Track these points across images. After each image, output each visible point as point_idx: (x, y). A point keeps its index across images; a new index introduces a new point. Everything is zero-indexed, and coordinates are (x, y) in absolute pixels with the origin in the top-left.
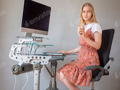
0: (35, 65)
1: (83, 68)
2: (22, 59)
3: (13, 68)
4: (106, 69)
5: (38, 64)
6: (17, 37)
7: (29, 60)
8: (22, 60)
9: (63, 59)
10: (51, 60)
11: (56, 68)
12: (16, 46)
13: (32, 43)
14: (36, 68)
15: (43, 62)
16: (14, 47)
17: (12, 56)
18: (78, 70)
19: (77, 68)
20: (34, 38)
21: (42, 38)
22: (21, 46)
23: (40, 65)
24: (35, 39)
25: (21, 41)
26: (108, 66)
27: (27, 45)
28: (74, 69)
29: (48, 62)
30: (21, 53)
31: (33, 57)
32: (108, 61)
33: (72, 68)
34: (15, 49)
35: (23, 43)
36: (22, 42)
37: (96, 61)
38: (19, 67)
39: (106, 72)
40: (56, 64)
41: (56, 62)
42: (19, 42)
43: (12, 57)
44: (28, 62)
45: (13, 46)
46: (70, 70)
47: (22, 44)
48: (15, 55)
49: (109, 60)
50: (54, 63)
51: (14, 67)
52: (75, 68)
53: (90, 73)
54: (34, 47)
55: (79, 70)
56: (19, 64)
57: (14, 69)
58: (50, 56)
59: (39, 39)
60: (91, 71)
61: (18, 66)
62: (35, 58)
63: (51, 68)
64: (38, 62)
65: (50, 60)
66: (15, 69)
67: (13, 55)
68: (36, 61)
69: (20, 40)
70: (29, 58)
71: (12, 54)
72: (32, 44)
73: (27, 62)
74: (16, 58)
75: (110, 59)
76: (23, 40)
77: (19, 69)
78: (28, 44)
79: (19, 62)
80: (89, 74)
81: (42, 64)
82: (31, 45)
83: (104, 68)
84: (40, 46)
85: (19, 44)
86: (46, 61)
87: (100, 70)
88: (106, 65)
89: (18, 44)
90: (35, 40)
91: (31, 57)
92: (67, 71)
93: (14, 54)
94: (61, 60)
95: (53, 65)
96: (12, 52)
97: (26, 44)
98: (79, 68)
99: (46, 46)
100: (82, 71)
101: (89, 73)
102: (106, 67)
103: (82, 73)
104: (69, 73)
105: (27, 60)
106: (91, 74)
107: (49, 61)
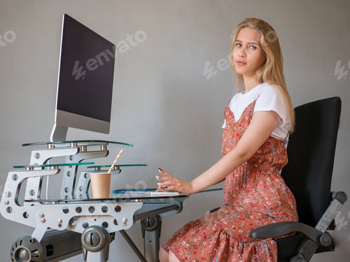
0: (89, 235)
1: (243, 233)
2: (43, 216)
3: (16, 249)
4: (323, 231)
5: (97, 231)
6: (24, 145)
7: (67, 218)
8: (44, 221)
9: (178, 208)
10: (140, 213)
11: (158, 236)
12: (21, 175)
13: (76, 161)
14: (92, 244)
15: (115, 222)
16: (15, 178)
17: (9, 210)
18: (228, 240)
19: (223, 237)
20: (79, 144)
21: (108, 142)
22: (39, 173)
23: (106, 232)
24: (85, 147)
25: (38, 156)
26: (330, 221)
27: (56, 171)
28: (213, 239)
29: (130, 223)
30: (39, 197)
31: (79, 210)
32: (329, 204)
33: (205, 237)
34: (20, 185)
35: (45, 163)
36: (41, 162)
37: (284, 203)
38: (34, 246)
39: (325, 241)
40: (160, 223)
41: (159, 217)
42: (33, 161)
43: (10, 212)
44: (65, 226)
45: (11, 174)
46: (201, 244)
47: (43, 168)
48: (19, 205)
49: (332, 200)
50: (150, 221)
51: (19, 247)
52: (216, 236)
53: (269, 249)
54: (83, 173)
55: (232, 241)
56: (33, 236)
57: (19, 251)
58: (136, 200)
59: (97, 148)
60: (272, 242)
61: (31, 241)
62: (85, 212)
63: (144, 237)
64: (99, 223)
65: (139, 215)
66: (23, 252)
67: (12, 204)
68: (91, 222)
69: (34, 153)
70: (66, 211)
71: (8, 203)
72: (74, 164)
73: (60, 226)
74: (25, 215)
75: (334, 196)
76: (45, 154)
77: (37, 252)
78: (60, 167)
79: (33, 229)
80: (267, 252)
81: (111, 228)
82: (74, 167)
83: (318, 227)
84: (102, 169)
85: (32, 168)
86: (123, 219)
87: (305, 235)
88: (324, 218)
89: (28, 169)
90: (85, 151)
91: (72, 207)
92: (190, 248)
93: (16, 202)
94: (175, 211)
95: (149, 228)
96: (9, 195)
97: (54, 166)
98: (230, 233)
99: (121, 168)
100: (240, 244)
101: (267, 250)
102: (322, 226)
103: (243, 251)
104: (195, 253)
105: (61, 221)
106: (275, 252)
107: (135, 218)
